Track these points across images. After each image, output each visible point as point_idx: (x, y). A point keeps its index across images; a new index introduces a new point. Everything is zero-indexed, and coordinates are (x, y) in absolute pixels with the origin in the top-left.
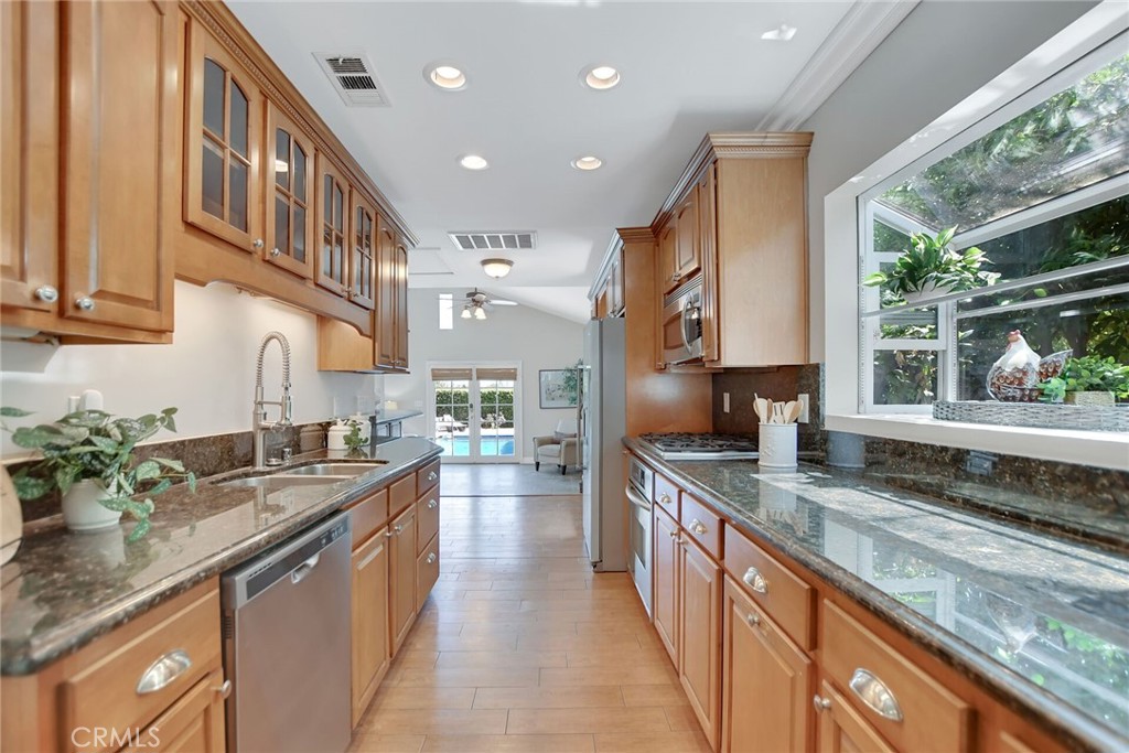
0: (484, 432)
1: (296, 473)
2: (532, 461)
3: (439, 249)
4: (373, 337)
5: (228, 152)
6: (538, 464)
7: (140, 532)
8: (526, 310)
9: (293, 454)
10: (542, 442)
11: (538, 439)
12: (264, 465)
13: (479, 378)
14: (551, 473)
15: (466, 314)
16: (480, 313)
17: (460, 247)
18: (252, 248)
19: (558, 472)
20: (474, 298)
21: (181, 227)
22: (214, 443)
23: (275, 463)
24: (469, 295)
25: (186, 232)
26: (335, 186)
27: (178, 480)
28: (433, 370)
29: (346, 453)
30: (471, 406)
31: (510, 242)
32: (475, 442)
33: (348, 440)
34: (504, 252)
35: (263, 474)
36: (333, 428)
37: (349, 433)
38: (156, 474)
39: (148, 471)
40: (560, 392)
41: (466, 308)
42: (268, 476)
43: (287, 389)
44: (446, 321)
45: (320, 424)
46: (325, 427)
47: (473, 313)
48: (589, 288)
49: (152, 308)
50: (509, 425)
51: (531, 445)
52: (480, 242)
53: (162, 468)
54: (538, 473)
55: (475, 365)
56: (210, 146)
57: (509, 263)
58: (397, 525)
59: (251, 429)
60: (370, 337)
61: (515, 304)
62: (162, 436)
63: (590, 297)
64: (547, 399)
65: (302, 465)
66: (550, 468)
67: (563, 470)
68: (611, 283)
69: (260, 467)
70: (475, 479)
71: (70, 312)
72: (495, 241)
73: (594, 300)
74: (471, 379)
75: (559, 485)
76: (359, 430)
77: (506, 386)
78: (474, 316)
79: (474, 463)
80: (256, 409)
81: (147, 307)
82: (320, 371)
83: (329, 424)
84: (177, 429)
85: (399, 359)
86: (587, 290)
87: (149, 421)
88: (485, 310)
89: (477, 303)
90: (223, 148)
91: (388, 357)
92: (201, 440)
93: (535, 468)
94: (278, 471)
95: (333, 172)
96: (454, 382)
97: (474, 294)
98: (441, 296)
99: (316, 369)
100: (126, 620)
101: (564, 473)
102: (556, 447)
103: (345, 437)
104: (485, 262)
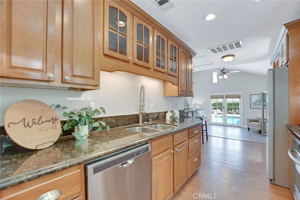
0: (228, 115)
1: (149, 127)
2: (246, 127)
3: (206, 56)
4: (178, 85)
5: (118, 32)
6: (249, 129)
7: (79, 144)
8: (243, 74)
9: (152, 121)
10: (251, 121)
11: (249, 119)
12: (142, 124)
13: (226, 98)
14: (255, 132)
15: (221, 77)
16: (225, 76)
17: (213, 54)
18: (128, 60)
19: (258, 133)
20: (223, 72)
21: (103, 56)
22: (128, 117)
23: (146, 123)
24: (222, 71)
25: (104, 57)
26: (161, 38)
27: (104, 128)
28: (211, 96)
29: (170, 121)
30: (224, 107)
31: (231, 47)
32: (225, 119)
33: (171, 117)
34: (230, 51)
35: (141, 126)
36: (167, 113)
37: (171, 115)
38: (98, 125)
39: (96, 124)
40: (259, 102)
41: (221, 75)
42: (142, 127)
43: (144, 102)
44: (215, 81)
45: (164, 112)
46: (165, 113)
47: (223, 77)
48: (270, 60)
49: (92, 79)
50: (238, 114)
51: (246, 122)
52: (219, 50)
53: (100, 124)
54: (249, 132)
55: (225, 94)
56: (111, 30)
57: (233, 56)
58: (177, 148)
59: (139, 113)
60: (177, 85)
61: (239, 72)
62: (102, 115)
63: (271, 63)
64: (253, 105)
65: (154, 124)
66: (255, 131)
67: (260, 132)
68: (281, 54)
69: (141, 124)
70: (225, 132)
71: (64, 81)
72: (225, 48)
73: (273, 64)
74: (223, 98)
75: (257, 138)
76: (175, 114)
77: (236, 100)
78: (223, 78)
79: (225, 125)
80: (140, 108)
81: (90, 79)
82: (164, 96)
83: (167, 112)
84: (106, 113)
85: (189, 92)
86: (269, 61)
87: (96, 111)
88: (227, 75)
89: (224, 73)
90: (117, 32)
91: (184, 91)
92: (124, 116)
93: (248, 130)
94: (145, 125)
95: (160, 34)
96: (218, 99)
97: (223, 70)
98: (213, 73)
99: (163, 96)
100: (26, 181)
101: (260, 133)
102: (257, 123)
103: (170, 116)
104: (223, 57)
